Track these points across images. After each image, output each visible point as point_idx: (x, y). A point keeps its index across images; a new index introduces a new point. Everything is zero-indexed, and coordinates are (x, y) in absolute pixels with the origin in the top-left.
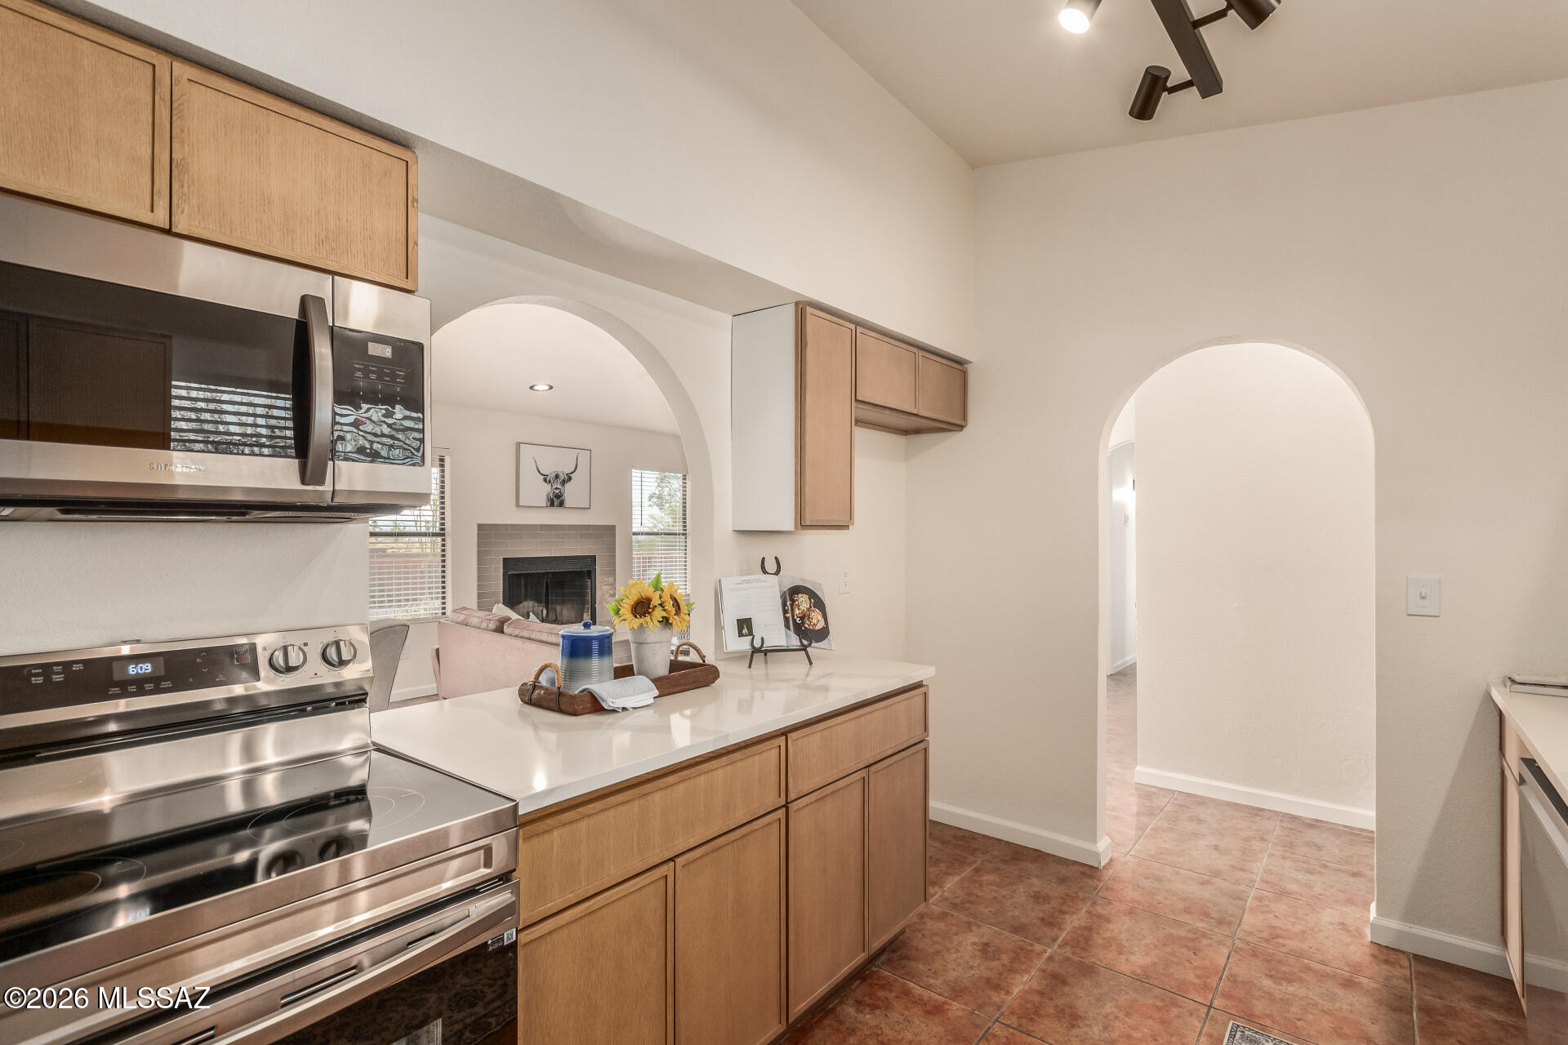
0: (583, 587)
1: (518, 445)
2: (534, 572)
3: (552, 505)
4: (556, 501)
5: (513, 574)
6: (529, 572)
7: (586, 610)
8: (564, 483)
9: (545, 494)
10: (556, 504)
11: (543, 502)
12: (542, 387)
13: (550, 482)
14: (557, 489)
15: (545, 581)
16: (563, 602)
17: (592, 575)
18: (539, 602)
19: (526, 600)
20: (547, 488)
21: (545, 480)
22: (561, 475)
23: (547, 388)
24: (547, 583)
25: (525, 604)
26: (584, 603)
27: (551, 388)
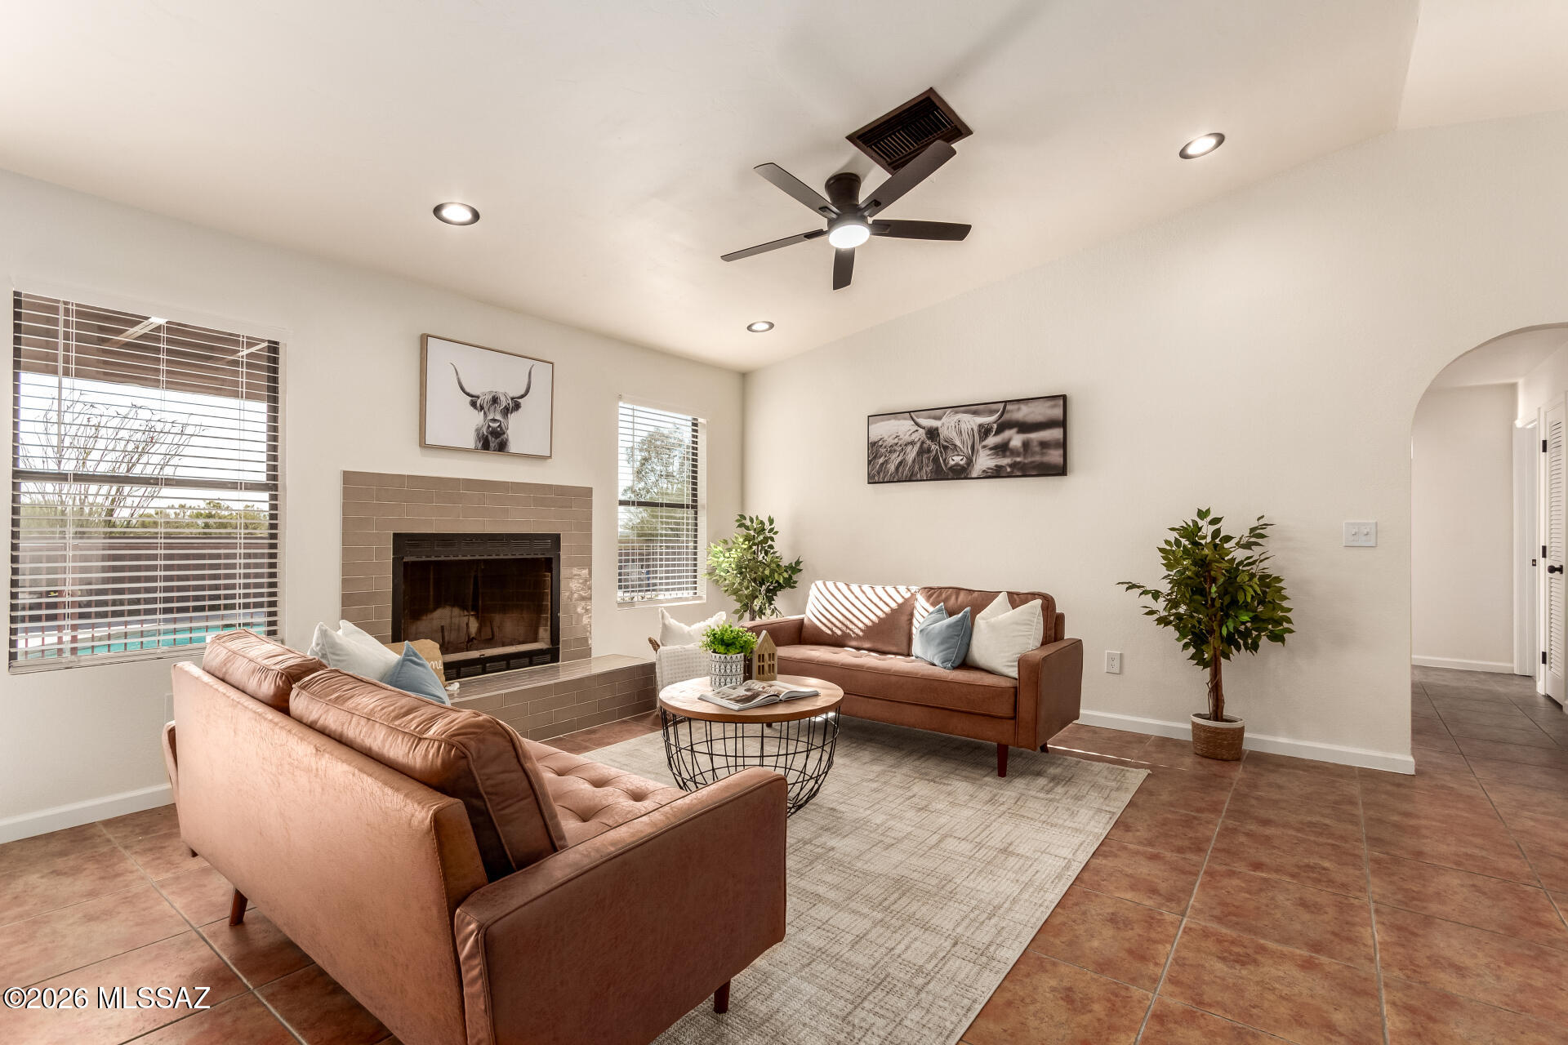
0: (539, 584)
1: (424, 339)
2: (452, 558)
3: (486, 446)
4: (494, 441)
5: (414, 563)
6: (442, 558)
7: (543, 622)
8: (506, 412)
9: (474, 430)
10: (492, 445)
12: (457, 213)
13: (482, 408)
14: (494, 420)
15: (473, 574)
16: (504, 609)
17: (554, 566)
18: (463, 607)
19: (438, 605)
21: (473, 404)
22: (503, 398)
24: (476, 577)
25: (438, 613)
26: (539, 609)
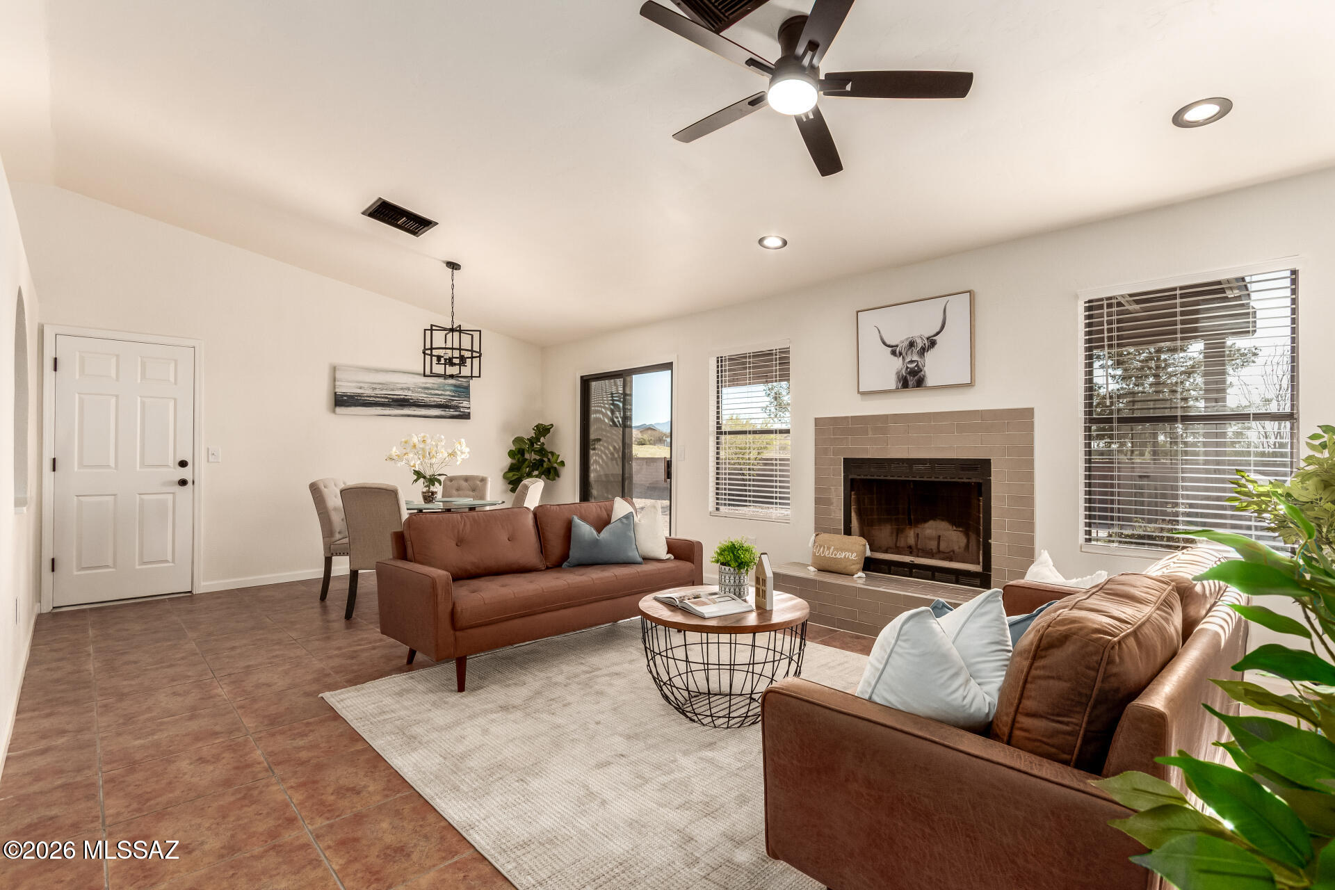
1: (857, 315)
2: (882, 477)
3: (905, 385)
4: (912, 379)
6: (876, 478)
8: (923, 351)
9: (894, 373)
10: (910, 383)
11: (892, 383)
13: (901, 354)
14: (912, 362)
20: (897, 364)
21: (894, 353)
22: (919, 341)
23: (779, 243)
27: (785, 243)
